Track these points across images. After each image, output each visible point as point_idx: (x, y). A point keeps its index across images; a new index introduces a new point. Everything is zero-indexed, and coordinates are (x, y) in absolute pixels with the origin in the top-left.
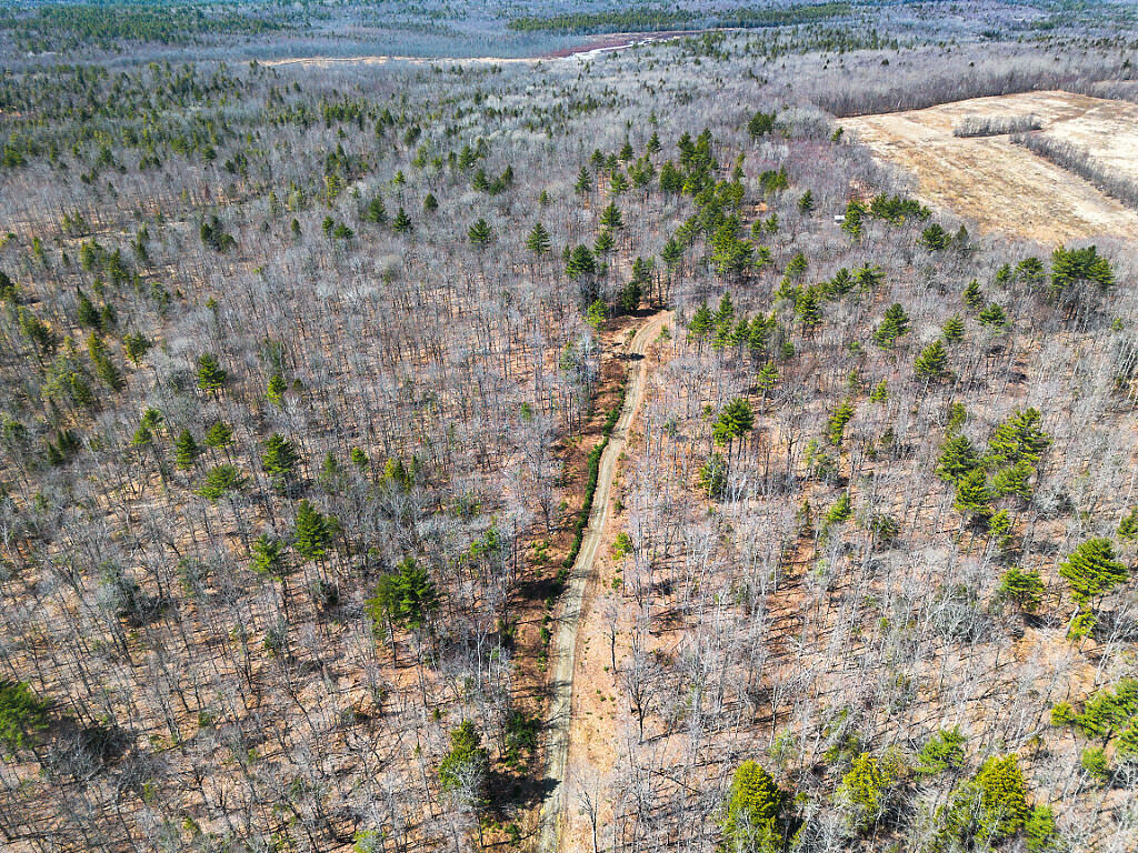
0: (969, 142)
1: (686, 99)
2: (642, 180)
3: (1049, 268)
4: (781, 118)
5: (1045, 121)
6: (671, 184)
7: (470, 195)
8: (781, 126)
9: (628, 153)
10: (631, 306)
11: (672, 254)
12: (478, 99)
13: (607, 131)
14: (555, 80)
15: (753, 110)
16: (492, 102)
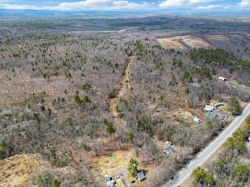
0: (172, 41)
1: (138, 36)
2: (132, 44)
3: (169, 51)
4: (149, 38)
5: (183, 39)
6: (135, 45)
7: (113, 46)
8: (149, 39)
9: (130, 42)
10: (130, 55)
11: (134, 50)
12: (109, 37)
13: (128, 40)
14: (119, 34)
15: (146, 38)
16: (111, 37)
